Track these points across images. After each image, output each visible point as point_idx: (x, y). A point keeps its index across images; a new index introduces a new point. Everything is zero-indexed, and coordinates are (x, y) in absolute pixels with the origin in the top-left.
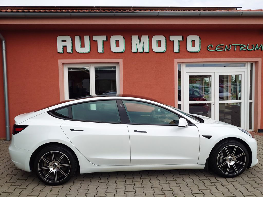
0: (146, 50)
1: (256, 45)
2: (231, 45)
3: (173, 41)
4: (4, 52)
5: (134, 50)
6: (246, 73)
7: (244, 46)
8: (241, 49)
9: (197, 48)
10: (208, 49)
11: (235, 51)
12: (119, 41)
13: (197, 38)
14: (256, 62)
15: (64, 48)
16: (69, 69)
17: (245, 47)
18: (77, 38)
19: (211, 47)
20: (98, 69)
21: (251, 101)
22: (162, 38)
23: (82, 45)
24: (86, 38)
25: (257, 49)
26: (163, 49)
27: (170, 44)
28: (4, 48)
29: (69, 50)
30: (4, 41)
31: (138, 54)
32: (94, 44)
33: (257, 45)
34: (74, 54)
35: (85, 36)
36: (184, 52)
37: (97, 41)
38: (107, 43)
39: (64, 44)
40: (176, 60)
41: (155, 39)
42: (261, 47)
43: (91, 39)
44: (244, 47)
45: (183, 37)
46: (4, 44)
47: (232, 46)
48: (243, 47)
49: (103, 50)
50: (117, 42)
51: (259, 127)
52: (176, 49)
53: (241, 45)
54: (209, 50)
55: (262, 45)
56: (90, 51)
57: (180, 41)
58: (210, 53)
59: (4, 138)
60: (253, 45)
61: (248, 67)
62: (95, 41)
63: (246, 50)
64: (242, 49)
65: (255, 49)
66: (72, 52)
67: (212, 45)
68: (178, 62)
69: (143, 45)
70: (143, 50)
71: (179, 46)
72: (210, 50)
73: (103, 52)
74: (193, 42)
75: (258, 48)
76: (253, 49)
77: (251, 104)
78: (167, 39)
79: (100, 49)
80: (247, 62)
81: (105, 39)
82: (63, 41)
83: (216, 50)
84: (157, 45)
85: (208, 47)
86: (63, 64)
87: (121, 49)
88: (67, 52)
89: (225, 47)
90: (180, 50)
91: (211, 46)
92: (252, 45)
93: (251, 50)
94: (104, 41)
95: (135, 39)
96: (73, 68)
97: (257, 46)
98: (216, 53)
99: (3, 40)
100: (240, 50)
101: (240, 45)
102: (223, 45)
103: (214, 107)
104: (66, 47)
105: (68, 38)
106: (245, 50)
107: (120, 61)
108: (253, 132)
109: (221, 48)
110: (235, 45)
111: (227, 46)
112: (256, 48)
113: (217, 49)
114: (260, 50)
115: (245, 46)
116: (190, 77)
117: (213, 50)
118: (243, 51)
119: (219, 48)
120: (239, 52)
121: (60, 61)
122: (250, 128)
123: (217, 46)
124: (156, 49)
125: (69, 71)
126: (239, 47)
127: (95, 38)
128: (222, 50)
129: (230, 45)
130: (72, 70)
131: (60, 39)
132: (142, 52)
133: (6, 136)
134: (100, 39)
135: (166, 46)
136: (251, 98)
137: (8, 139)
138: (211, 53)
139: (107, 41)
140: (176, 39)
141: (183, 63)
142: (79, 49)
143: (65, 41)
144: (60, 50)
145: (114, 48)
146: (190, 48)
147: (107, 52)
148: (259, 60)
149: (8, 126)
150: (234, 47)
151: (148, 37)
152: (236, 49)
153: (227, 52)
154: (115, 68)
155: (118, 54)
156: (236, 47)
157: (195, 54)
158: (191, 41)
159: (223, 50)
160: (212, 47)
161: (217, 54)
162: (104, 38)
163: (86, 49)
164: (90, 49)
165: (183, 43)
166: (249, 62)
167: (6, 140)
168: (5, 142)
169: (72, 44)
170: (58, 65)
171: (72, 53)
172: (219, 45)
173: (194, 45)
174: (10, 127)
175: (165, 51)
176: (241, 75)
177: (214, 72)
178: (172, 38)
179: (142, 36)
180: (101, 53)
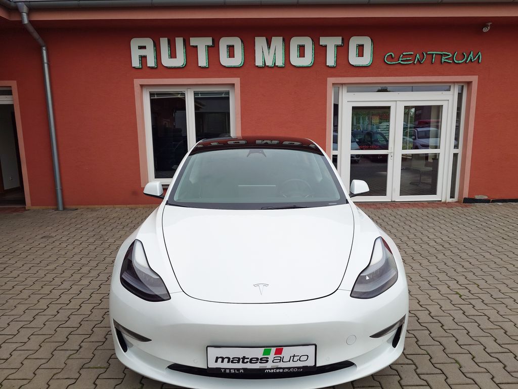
0: (280, 62)
1: (470, 53)
2: (427, 54)
3: (326, 46)
4: (46, 65)
5: (259, 62)
6: (450, 102)
7: (449, 55)
8: (443, 60)
9: (366, 60)
10: (385, 60)
11: (432, 63)
12: (233, 46)
13: (367, 42)
14: (469, 84)
15: (144, 59)
16: (152, 94)
17: (450, 56)
18: (164, 42)
19: (390, 57)
20: (200, 95)
21: (456, 151)
22: (307, 42)
23: (173, 55)
24: (179, 42)
25: (471, 60)
26: (308, 60)
27: (320, 51)
28: (45, 60)
29: (151, 62)
30: (44, 48)
31: (266, 69)
32: (192, 52)
33: (472, 53)
34: (159, 69)
35: (177, 39)
36: (344, 67)
37: (197, 47)
38: (213, 51)
39: (143, 52)
40: (330, 81)
41: (295, 42)
42: (479, 56)
43: (186, 43)
44: (448, 57)
45: (343, 40)
46: (44, 52)
47: (428, 56)
48: (446, 57)
49: (207, 62)
50: (231, 48)
51: (466, 195)
52: (331, 61)
53: (444, 53)
54: (386, 62)
55: (480, 53)
56: (185, 64)
57: (338, 46)
58: (389, 66)
59: (54, 207)
60: (465, 54)
61: (455, 91)
62: (193, 46)
63: (451, 62)
64: (445, 60)
65: (467, 60)
66: (156, 67)
67: (392, 54)
68: (333, 84)
69: (275, 54)
70: (274, 62)
71: (336, 55)
72: (389, 63)
73: (207, 66)
74: (361, 48)
75: (472, 58)
76: (464, 60)
77: (455, 155)
78: (316, 42)
79: (203, 61)
80: (454, 83)
81: (210, 44)
82: (141, 48)
83: (400, 61)
84: (299, 53)
85: (386, 56)
86: (142, 86)
87: (237, 60)
88: (148, 66)
89: (416, 56)
90: (336, 62)
92: (463, 54)
93: (460, 62)
94: (208, 46)
95: (260, 43)
96: (158, 94)
97: (471, 55)
98: (398, 67)
99: (44, 46)
100: (441, 62)
101: (442, 53)
102: (412, 53)
103: (392, 161)
104: (145, 57)
105: (149, 43)
106: (449, 61)
107: (236, 81)
108: (455, 202)
109: (409, 59)
110: (433, 54)
111: (418, 56)
112: (469, 59)
113: (402, 61)
114: (477, 61)
115: (451, 55)
116: (354, 109)
117: (395, 63)
118: (446, 64)
119: (405, 59)
120: (439, 66)
121: (137, 82)
122: (452, 196)
123: (402, 55)
124: (296, 61)
125: (152, 98)
126: (441, 56)
127: (194, 41)
128: (409, 63)
129: (425, 54)
130: (156, 97)
131: (135, 43)
132: (273, 66)
133: (56, 204)
134: (202, 44)
135: (313, 56)
136: (456, 146)
137: (61, 207)
138: (392, 67)
139: (214, 47)
140: (331, 43)
141: (342, 84)
142: (167, 61)
143: (144, 47)
144: (136, 63)
145: (225, 60)
146: (354, 60)
147: (214, 65)
148: (474, 79)
149: (59, 188)
150: (431, 56)
151: (284, 40)
152: (433, 61)
153: (418, 67)
154: (228, 93)
155: (232, 71)
156: (434, 57)
157: (363, 69)
158: (357, 47)
159: (411, 62)
160: (392, 58)
161: (403, 69)
162: (209, 41)
163: (180, 61)
164: (185, 60)
165: (342, 50)
166: (457, 82)
167: (57, 209)
168: (57, 212)
169: (155, 53)
170: (133, 88)
172: (404, 54)
173: (361, 54)
174: (62, 190)
175: (311, 65)
176: (442, 106)
177: (396, 101)
178: (323, 41)
179: (273, 38)
180: (204, 68)
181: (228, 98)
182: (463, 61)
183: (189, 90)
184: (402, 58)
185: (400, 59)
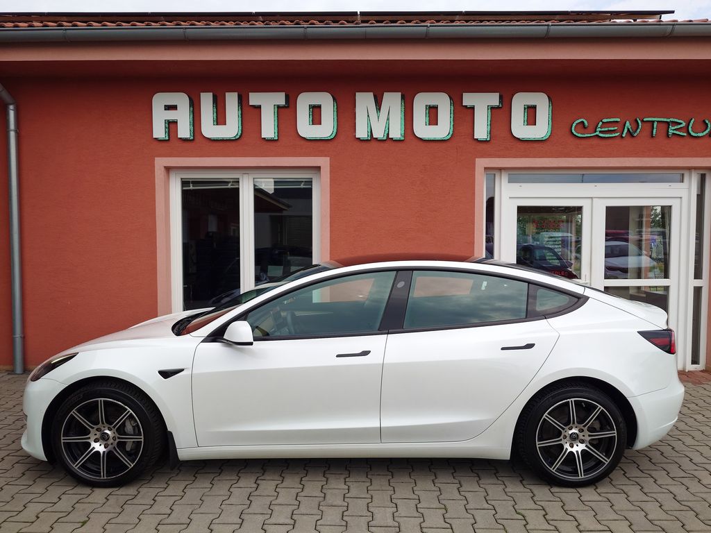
0: (397, 132)
2: (642, 121)
3: (473, 108)
4: (12, 135)
5: (361, 133)
6: (685, 200)
7: (680, 124)
8: (671, 132)
9: (541, 130)
10: (573, 131)
11: (652, 137)
12: (319, 107)
13: (541, 102)
15: (172, 125)
16: (185, 183)
17: (681, 126)
18: (206, 100)
19: (581, 125)
21: (698, 283)
22: (442, 101)
23: (220, 119)
24: (232, 100)
26: (442, 130)
27: (464, 115)
28: (12, 126)
29: (184, 131)
30: (11, 107)
31: (373, 143)
32: (251, 115)
34: (197, 142)
35: (227, 94)
36: (502, 138)
37: (259, 107)
38: (286, 113)
39: (171, 115)
40: (481, 163)
41: (422, 101)
43: (243, 101)
44: (679, 126)
45: (501, 98)
46: (12, 114)
47: (645, 125)
48: (676, 127)
49: (276, 131)
50: (316, 110)
52: (481, 130)
53: (672, 120)
54: (575, 133)
56: (239, 134)
57: (493, 108)
58: (578, 141)
59: (8, 367)
60: (707, 122)
61: (693, 182)
62: (254, 107)
63: (685, 134)
64: (675, 132)
66: (192, 138)
67: (584, 120)
68: (485, 168)
69: (388, 119)
70: (386, 132)
71: (489, 123)
72: (579, 135)
73: (276, 138)
74: (531, 112)
76: (707, 132)
77: (698, 291)
78: (456, 102)
79: (269, 129)
80: (690, 169)
81: (282, 102)
82: (168, 108)
83: (597, 133)
84: (428, 118)
85: (574, 125)
86: (168, 169)
87: (327, 128)
88: (179, 137)
89: (625, 125)
90: (491, 133)
91: (583, 122)
92: (704, 121)
93: (701, 135)
94: (279, 107)
95: (364, 101)
96: (195, 183)
98: (595, 141)
99: (11, 104)
100: (668, 136)
101: (668, 120)
102: (618, 120)
104: (175, 122)
105: (182, 100)
106: (681, 134)
107: (324, 162)
108: (702, 371)
109: (612, 129)
110: (653, 122)
111: (628, 124)
113: (600, 132)
115: (684, 124)
116: (521, 210)
117: (589, 135)
118: (677, 139)
119: (606, 129)
120: (664, 141)
121: (160, 163)
122: (695, 361)
123: (601, 123)
124: (423, 130)
125: (184, 188)
126: (665, 125)
127: (254, 99)
128: (614, 135)
129: (639, 122)
130: (191, 188)
131: (159, 101)
132: (385, 138)
133: (12, 361)
134: (268, 103)
135: (452, 123)
136: (698, 275)
137: (19, 369)
138: (583, 142)
139: (288, 107)
140: (482, 103)
141: (500, 169)
142: (210, 130)
143: (174, 107)
144: (159, 132)
145: (306, 129)
146: (520, 129)
147: (288, 137)
149: (18, 335)
150: (650, 124)
151: (403, 97)
152: (654, 131)
153: (629, 141)
154: (310, 182)
155: (317, 145)
156: (655, 126)
157: (535, 145)
158: (525, 109)
159: (617, 135)
160: (584, 127)
161: (600, 145)
162: (279, 98)
163: (231, 129)
164: (240, 128)
165: (501, 115)
166: (696, 168)
167: (12, 372)
168: (10, 376)
169: (191, 116)
170: (153, 172)
171: (193, 140)
172: (605, 120)
173: (531, 119)
174: (24, 338)
175: (448, 137)
176: (671, 206)
177: (592, 198)
178: (469, 99)
179: (386, 94)
180: (271, 140)
181: (310, 190)
182: (705, 133)
183: (245, 176)
184: (601, 128)
185: (598, 130)
